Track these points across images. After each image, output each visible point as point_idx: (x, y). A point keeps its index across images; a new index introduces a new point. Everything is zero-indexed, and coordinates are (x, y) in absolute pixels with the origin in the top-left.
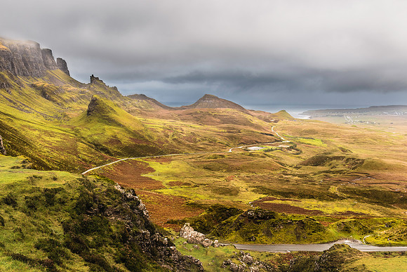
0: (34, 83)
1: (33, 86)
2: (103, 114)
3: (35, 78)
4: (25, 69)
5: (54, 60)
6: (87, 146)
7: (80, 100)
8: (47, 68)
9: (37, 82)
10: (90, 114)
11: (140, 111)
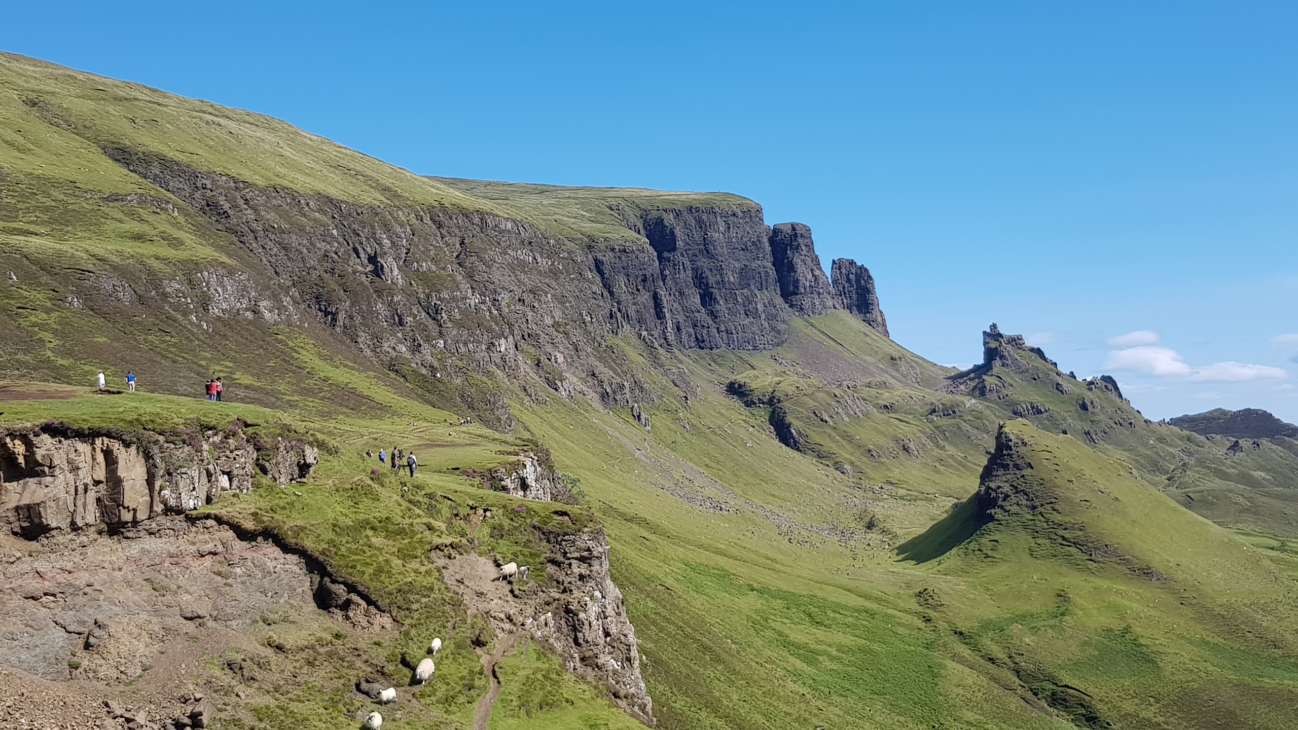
0: (740, 378)
1: (735, 390)
2: (1058, 518)
3: (744, 355)
4: (703, 316)
5: (820, 269)
6: (984, 681)
7: (938, 446)
8: (791, 306)
9: (753, 372)
10: (991, 518)
11: (1250, 499)
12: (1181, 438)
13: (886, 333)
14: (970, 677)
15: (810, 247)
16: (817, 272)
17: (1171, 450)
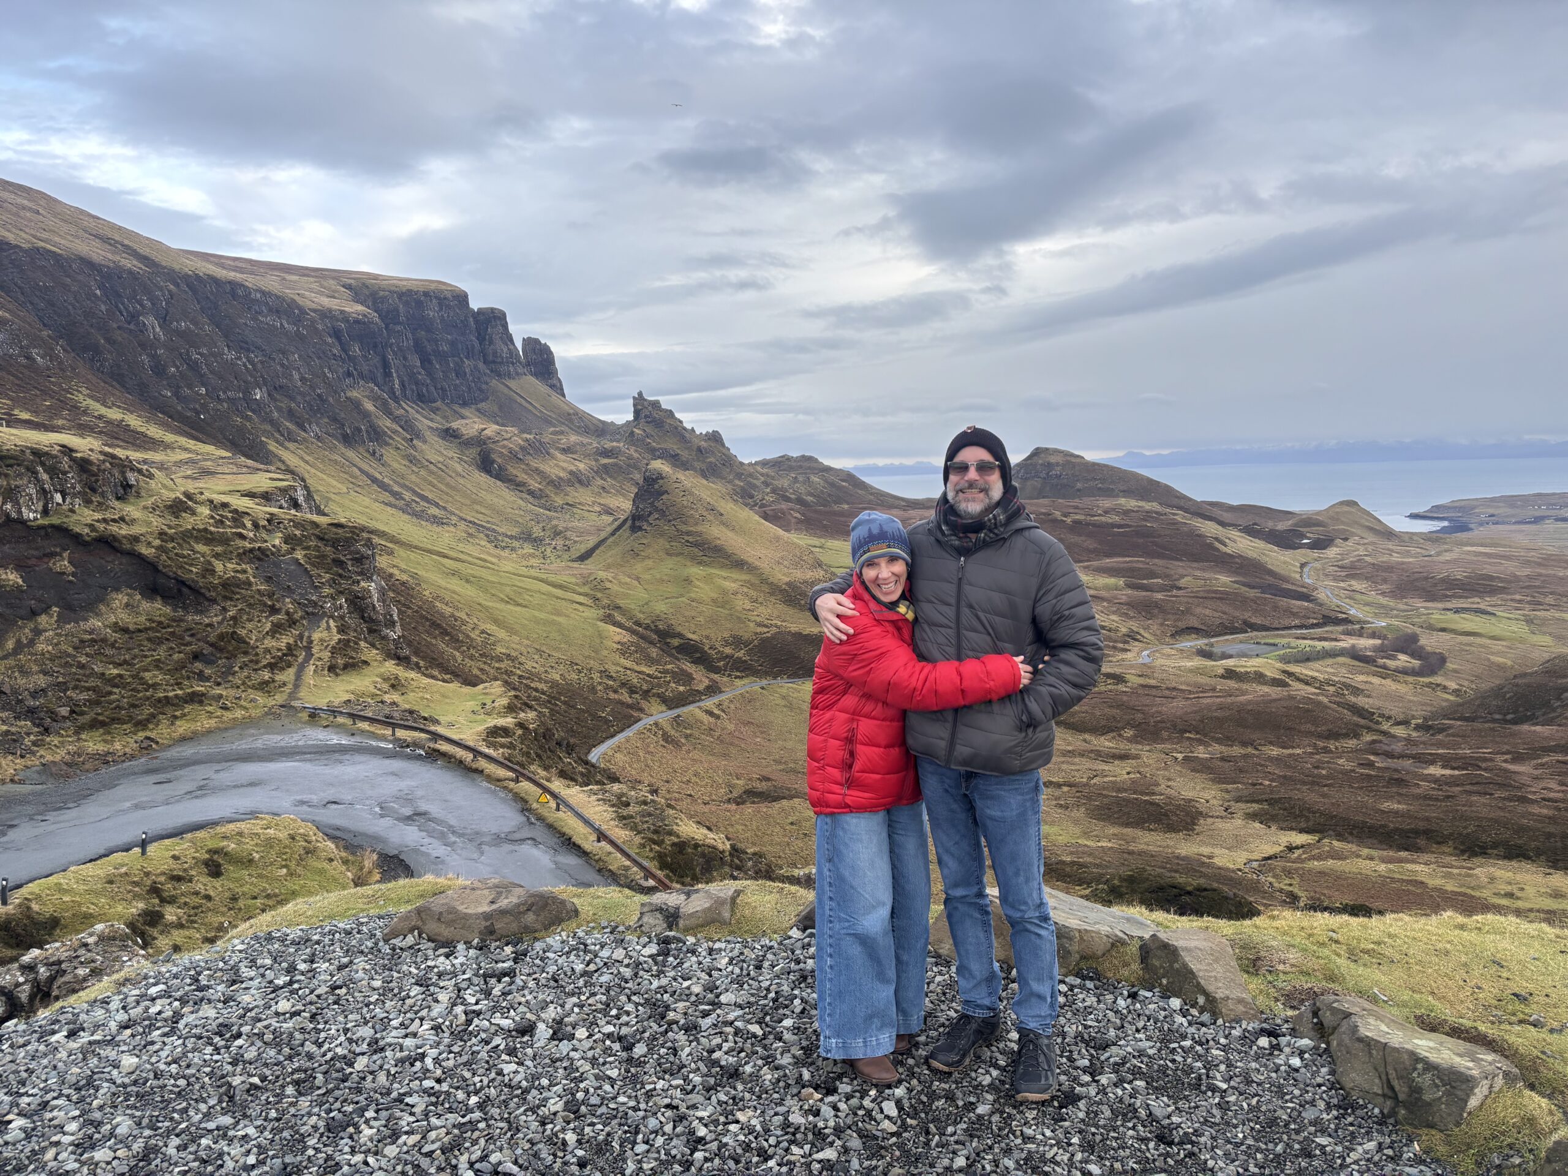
0: (455, 425)
1: (450, 435)
2: (684, 528)
3: (456, 407)
4: (422, 376)
5: (513, 344)
6: (635, 639)
7: (602, 479)
8: (492, 371)
9: (463, 421)
10: (640, 528)
11: (803, 514)
12: (762, 474)
13: (564, 396)
14: (625, 637)
15: (505, 326)
16: (511, 347)
17: (755, 482)
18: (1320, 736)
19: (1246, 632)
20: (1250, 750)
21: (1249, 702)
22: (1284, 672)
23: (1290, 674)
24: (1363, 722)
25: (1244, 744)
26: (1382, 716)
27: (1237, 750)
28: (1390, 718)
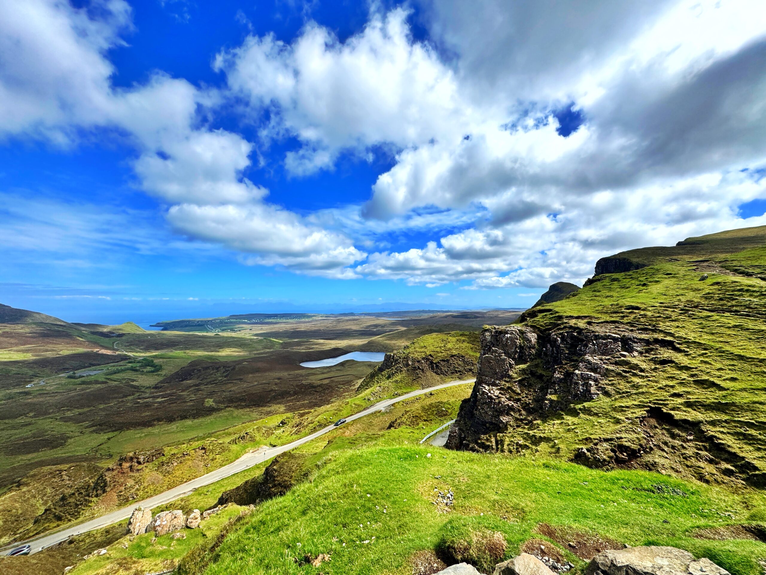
18: (120, 398)
19: (90, 367)
20: (92, 408)
21: (91, 391)
22: (106, 378)
23: (108, 379)
24: (136, 390)
25: (89, 407)
26: (142, 386)
27: (86, 409)
28: (144, 387)
